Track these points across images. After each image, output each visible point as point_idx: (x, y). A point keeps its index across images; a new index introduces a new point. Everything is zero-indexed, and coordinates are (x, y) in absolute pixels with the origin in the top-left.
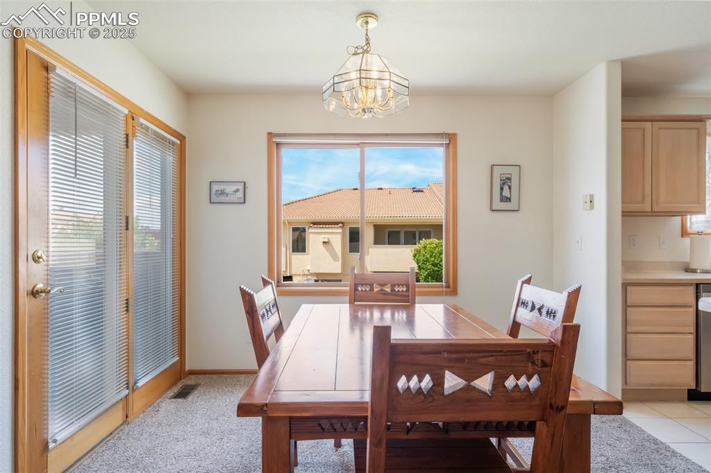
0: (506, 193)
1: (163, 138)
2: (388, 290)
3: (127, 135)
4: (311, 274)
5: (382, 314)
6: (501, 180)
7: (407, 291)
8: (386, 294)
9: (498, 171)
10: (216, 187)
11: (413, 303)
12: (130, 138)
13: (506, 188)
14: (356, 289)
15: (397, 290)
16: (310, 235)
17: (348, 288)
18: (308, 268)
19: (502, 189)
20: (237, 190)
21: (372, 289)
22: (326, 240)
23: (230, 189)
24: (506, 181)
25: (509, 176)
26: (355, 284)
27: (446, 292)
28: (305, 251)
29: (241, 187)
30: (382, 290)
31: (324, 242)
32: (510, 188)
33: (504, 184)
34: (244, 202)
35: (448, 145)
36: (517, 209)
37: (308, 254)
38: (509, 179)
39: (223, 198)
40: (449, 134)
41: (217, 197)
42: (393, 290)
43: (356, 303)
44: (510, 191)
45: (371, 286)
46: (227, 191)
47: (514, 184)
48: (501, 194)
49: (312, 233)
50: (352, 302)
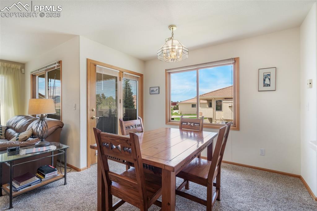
0: (267, 82)
1: (134, 76)
2: (192, 124)
3: (120, 78)
4: (224, 120)
5: (191, 134)
6: (264, 76)
7: (199, 126)
8: (191, 126)
9: (262, 72)
10: (152, 89)
11: (202, 130)
12: (121, 78)
13: (267, 80)
14: (182, 124)
15: (195, 125)
16: (224, 104)
17: (179, 123)
18: (223, 117)
19: (264, 80)
20: (157, 90)
21: (187, 124)
22: (231, 106)
23: (155, 89)
24: (267, 76)
25: (269, 73)
26: (182, 122)
27: (232, 128)
28: (221, 110)
29: (158, 89)
30: (190, 125)
31: (229, 107)
32: (269, 79)
33: (266, 78)
34: (159, 93)
35: (234, 63)
36: (275, 90)
37: (223, 111)
38: (269, 75)
39: (153, 93)
40: (235, 58)
41: (152, 92)
42: (194, 125)
43: (182, 129)
44: (270, 81)
45: (187, 123)
46: (154, 90)
47: (272, 77)
48: (264, 83)
49: (224, 102)
50: (181, 128)
